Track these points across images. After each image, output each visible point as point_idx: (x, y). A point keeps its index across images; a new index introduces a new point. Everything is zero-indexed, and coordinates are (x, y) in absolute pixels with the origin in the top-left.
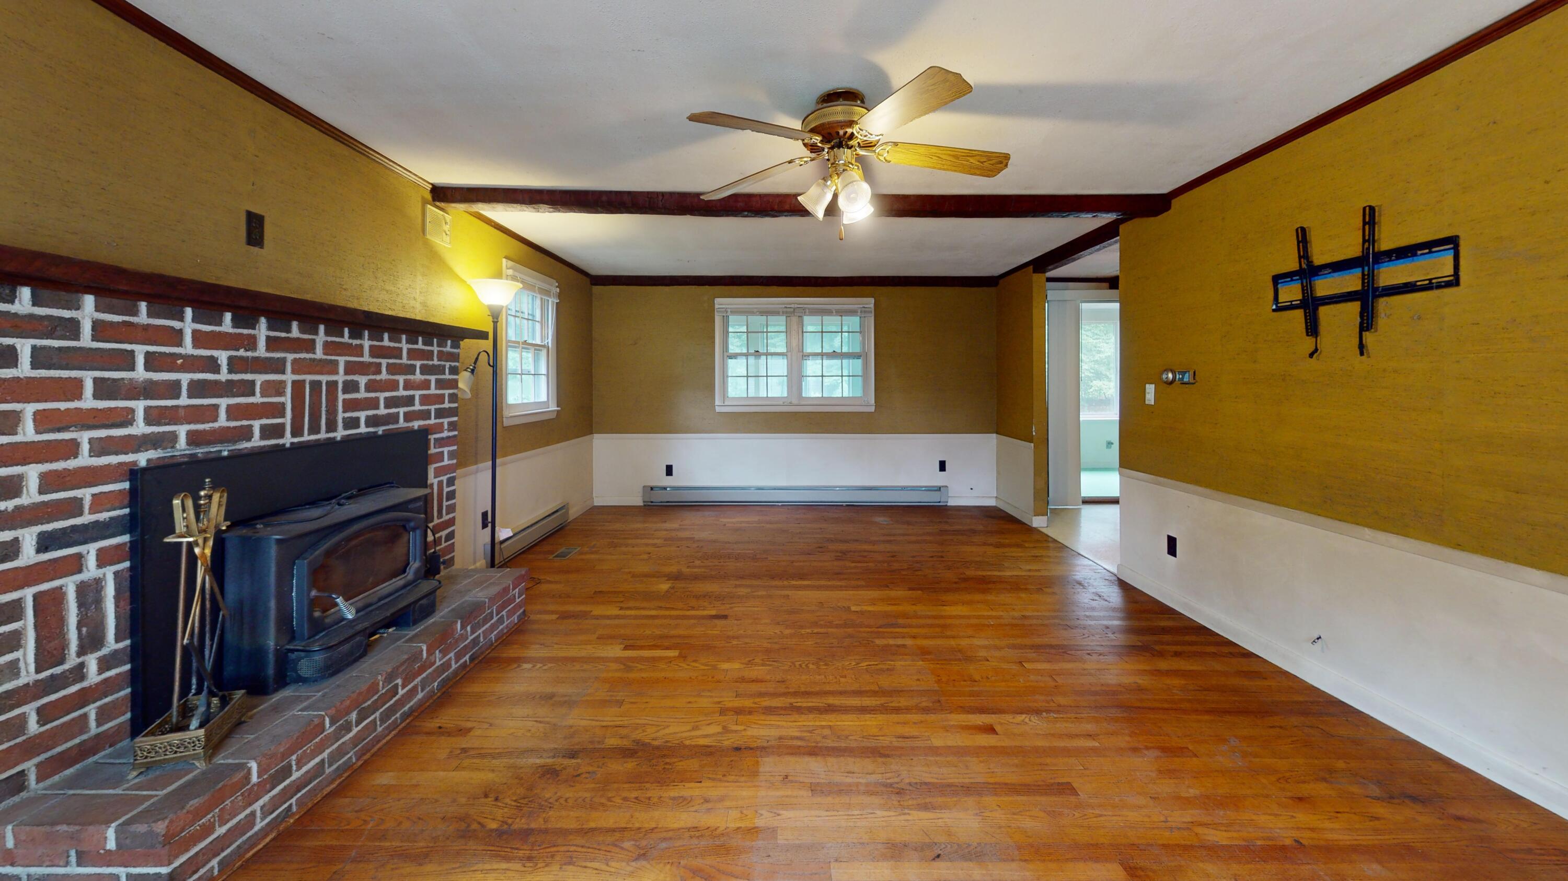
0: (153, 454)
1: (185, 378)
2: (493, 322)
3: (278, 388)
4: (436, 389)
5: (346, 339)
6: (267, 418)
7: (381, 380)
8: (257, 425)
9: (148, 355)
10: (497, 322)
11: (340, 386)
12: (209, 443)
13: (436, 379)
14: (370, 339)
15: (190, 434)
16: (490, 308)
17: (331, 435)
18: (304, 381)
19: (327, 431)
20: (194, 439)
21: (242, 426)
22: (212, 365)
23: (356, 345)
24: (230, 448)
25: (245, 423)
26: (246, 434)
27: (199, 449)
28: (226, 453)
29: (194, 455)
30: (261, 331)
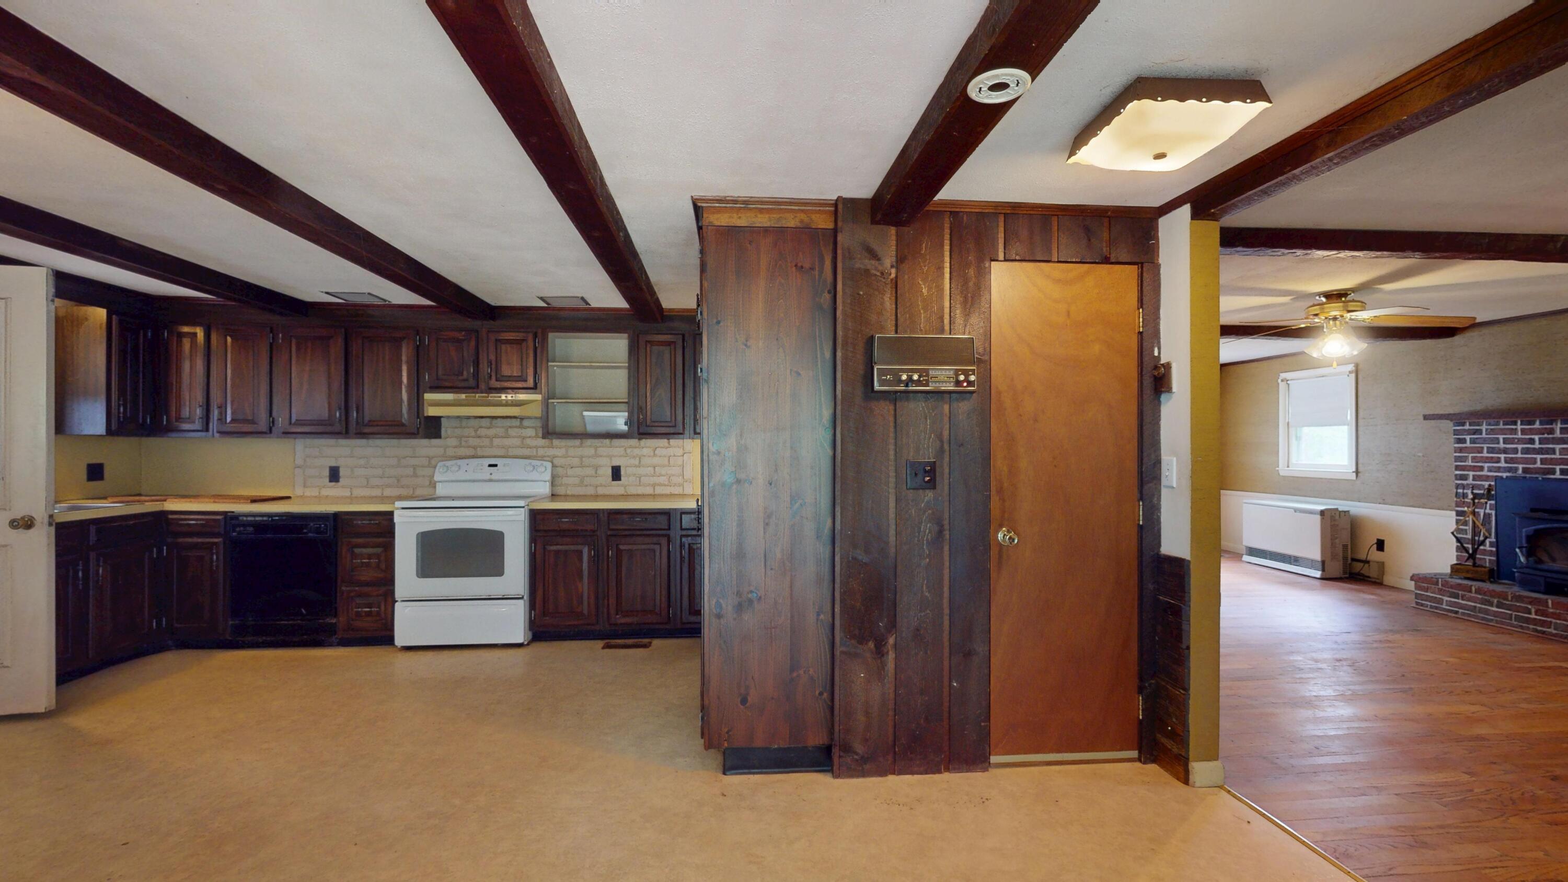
0: (1508, 474)
1: (1520, 447)
8: (1558, 468)
9: (1504, 438)
12: (1532, 473)
15: (1523, 468)
20: (1525, 470)
21: (1549, 468)
22: (1532, 441)
24: (1544, 477)
25: (1551, 466)
26: (1551, 472)
27: (1528, 476)
28: (1540, 479)
29: (1525, 477)
30: (1557, 425)
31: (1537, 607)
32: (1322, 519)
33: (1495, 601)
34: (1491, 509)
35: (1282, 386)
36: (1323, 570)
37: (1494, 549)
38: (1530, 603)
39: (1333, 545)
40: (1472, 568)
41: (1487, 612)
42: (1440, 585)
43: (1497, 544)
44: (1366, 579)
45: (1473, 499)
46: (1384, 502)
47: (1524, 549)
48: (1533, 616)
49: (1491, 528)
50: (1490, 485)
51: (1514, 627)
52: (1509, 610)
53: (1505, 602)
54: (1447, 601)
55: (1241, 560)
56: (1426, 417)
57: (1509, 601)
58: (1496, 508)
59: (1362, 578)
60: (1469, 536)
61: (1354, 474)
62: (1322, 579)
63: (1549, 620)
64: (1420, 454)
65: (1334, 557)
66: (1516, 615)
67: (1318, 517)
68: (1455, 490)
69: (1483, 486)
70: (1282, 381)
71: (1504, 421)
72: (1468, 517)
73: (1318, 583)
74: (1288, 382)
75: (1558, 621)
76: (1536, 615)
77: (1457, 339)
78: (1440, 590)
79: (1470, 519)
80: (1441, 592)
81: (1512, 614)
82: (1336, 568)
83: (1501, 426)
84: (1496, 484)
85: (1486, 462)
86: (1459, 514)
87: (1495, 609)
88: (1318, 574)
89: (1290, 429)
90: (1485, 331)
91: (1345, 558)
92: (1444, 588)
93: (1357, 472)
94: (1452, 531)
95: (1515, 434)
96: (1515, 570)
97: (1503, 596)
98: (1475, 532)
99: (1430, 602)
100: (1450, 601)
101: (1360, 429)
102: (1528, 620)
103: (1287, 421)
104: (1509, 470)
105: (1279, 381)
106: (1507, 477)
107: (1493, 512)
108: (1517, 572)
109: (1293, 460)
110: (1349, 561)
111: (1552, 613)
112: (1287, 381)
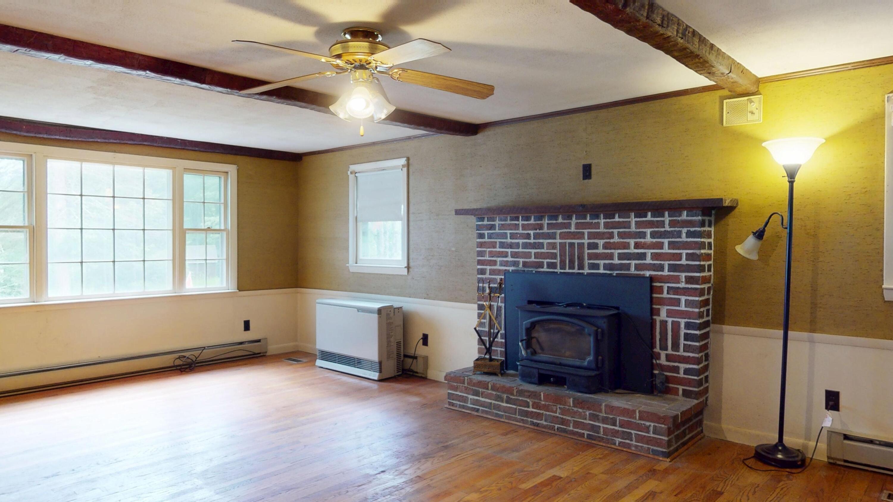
0: (513, 268)
1: (521, 241)
2: (789, 182)
3: (554, 246)
4: (669, 249)
5: (588, 220)
6: (549, 259)
7: (614, 242)
8: (545, 262)
9: (510, 233)
10: (794, 181)
11: (586, 246)
12: (528, 267)
13: (669, 242)
14: (605, 218)
15: (523, 262)
16: (786, 169)
17: (581, 271)
18: (566, 243)
19: (579, 269)
20: (525, 264)
21: (540, 261)
22: (529, 236)
23: (595, 223)
24: (536, 270)
25: (541, 260)
26: (541, 265)
27: (526, 269)
28: (534, 272)
29: (524, 271)
30: (545, 221)
31: (534, 400)
32: (380, 318)
33: (505, 396)
34: (501, 302)
35: (351, 177)
36: (380, 372)
37: (503, 341)
38: (529, 397)
39: (389, 342)
40: (488, 362)
41: (498, 408)
42: (466, 384)
43: (505, 336)
44: (414, 374)
45: (490, 294)
46: (428, 297)
47: (524, 342)
48: (531, 409)
49: (501, 321)
50: (501, 279)
51: (517, 421)
52: (514, 405)
53: (511, 397)
54: (471, 399)
55: (314, 365)
56: (458, 212)
57: (514, 396)
58: (505, 301)
59: (411, 373)
60: (487, 329)
61: (406, 269)
62: (380, 380)
63: (541, 412)
64: (453, 249)
65: (389, 357)
66: (519, 409)
67: (376, 316)
68: (478, 284)
69: (496, 279)
70: (351, 173)
71: (510, 217)
72: (487, 311)
73: (375, 386)
74: (357, 175)
75: (548, 413)
76: (533, 408)
77: (479, 137)
78: (466, 388)
79: (488, 312)
80: (467, 390)
81: (516, 408)
82: (391, 369)
83: (509, 222)
84: (505, 277)
85: (499, 257)
86: (481, 307)
87: (504, 404)
88: (375, 375)
89: (358, 224)
90: (498, 130)
91: (398, 355)
92: (469, 387)
93: (408, 267)
94: (475, 327)
95: (518, 230)
96: (518, 363)
97: (509, 391)
98: (491, 326)
99: (459, 401)
100: (474, 399)
101: (411, 224)
102: (527, 414)
103: (356, 215)
104: (515, 264)
105: (349, 172)
106: (512, 270)
107: (503, 305)
108: (520, 365)
109: (361, 256)
110: (402, 358)
111: (545, 405)
112: (356, 173)
